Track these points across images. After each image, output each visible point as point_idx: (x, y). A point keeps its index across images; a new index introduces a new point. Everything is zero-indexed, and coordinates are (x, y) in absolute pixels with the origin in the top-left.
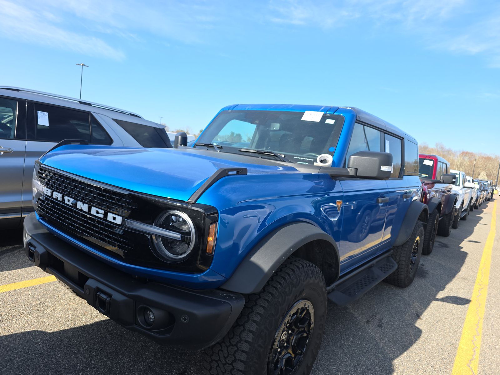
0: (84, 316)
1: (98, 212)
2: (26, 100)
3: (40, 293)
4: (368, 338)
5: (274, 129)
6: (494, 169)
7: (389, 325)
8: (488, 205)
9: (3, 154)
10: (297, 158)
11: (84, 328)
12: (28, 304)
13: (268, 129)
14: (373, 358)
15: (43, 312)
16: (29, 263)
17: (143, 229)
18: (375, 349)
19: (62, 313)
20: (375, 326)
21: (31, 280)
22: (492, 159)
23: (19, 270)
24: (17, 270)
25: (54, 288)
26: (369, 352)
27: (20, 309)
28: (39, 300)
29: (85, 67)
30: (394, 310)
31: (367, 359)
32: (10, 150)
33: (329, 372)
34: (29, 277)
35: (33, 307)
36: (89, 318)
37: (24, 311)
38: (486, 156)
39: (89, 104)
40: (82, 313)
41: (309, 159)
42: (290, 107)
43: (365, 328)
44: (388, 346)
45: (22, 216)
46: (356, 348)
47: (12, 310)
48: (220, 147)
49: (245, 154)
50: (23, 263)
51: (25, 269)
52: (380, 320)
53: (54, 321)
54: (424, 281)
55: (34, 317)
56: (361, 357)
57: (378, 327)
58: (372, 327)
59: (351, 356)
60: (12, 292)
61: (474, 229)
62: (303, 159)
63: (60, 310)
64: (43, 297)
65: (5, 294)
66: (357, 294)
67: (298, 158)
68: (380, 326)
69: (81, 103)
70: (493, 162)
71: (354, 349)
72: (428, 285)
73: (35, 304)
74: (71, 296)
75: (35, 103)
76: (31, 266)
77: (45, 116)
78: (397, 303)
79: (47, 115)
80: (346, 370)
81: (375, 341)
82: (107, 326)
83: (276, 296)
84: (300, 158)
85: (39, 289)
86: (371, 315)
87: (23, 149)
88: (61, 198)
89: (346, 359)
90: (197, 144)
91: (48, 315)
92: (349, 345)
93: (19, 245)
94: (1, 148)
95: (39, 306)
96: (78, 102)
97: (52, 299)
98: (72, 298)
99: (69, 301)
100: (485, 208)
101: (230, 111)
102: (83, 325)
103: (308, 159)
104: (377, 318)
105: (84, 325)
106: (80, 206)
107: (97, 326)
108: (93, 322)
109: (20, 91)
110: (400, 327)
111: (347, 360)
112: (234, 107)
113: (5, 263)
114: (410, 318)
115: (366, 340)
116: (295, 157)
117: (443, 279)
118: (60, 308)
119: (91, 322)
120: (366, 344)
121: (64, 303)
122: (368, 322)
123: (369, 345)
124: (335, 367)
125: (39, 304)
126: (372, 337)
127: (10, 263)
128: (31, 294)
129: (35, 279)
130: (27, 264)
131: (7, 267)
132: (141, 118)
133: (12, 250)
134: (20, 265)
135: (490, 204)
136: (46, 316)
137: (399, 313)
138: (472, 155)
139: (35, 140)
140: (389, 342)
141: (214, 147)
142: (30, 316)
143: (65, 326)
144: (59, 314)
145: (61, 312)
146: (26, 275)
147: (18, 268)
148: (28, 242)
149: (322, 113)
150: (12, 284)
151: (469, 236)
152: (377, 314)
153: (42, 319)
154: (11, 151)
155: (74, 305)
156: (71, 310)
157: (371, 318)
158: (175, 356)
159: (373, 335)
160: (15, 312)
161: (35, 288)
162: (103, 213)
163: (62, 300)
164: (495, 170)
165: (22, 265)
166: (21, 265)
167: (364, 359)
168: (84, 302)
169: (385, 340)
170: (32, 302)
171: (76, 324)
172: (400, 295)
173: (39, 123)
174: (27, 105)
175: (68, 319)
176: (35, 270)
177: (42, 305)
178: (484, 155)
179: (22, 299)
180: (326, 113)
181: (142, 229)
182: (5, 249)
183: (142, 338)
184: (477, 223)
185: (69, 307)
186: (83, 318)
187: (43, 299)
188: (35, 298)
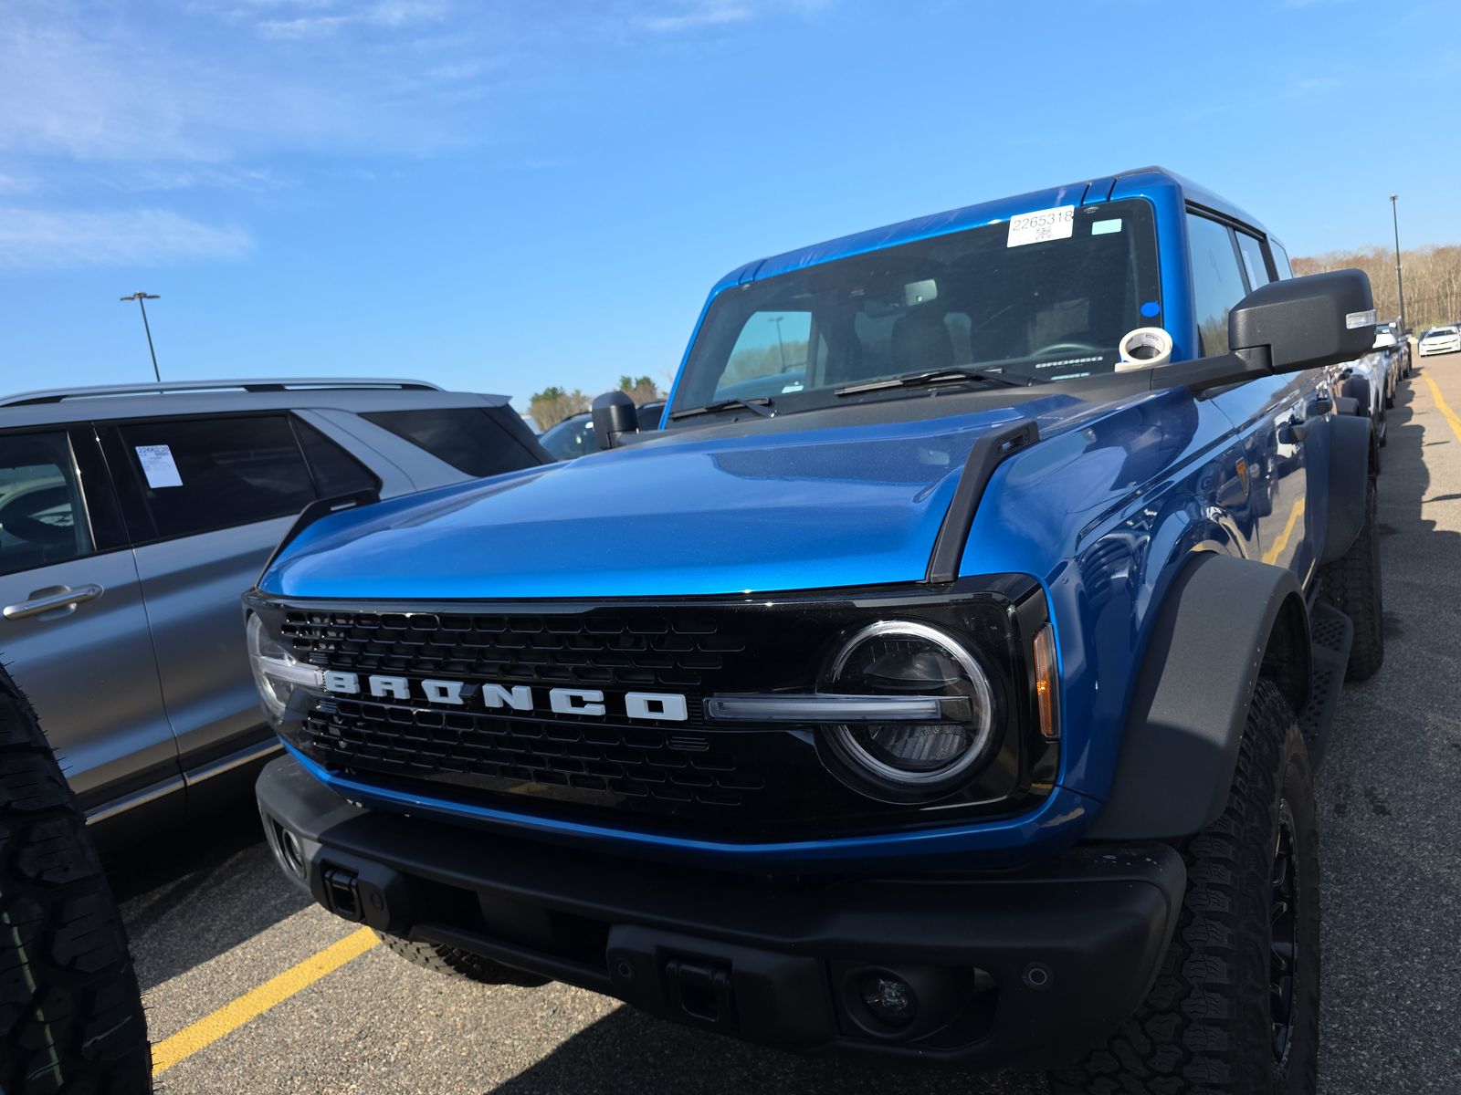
0: (516, 1037)
1: (577, 702)
2: (90, 421)
3: (340, 1002)
4: (1376, 857)
5: (920, 299)
6: (1381, 289)
7: (1403, 800)
8: (1411, 388)
9: (77, 608)
10: (1044, 365)
11: (536, 1074)
12: (324, 1050)
13: (897, 305)
14: (1433, 913)
15: (384, 1061)
16: (255, 918)
17: (778, 714)
18: (1417, 883)
19: (444, 1047)
20: (1367, 816)
21: (290, 971)
22: (1368, 260)
23: (238, 950)
24: (231, 950)
25: (375, 976)
26: (1409, 899)
27: (310, 1072)
28: (350, 1025)
29: (150, 300)
30: (1385, 752)
31: (1418, 922)
32: (94, 590)
33: (1338, 994)
34: (278, 963)
35: (347, 1053)
36: (534, 1037)
37: (325, 1073)
38: (1351, 258)
39: (277, 388)
40: (504, 1027)
41: (1089, 360)
42: (952, 219)
43: (1347, 831)
44: (1447, 864)
45: (189, 784)
46: (1363, 900)
47: (289, 1083)
48: (767, 402)
49: (861, 400)
50: (237, 926)
51: (253, 940)
52: (1369, 794)
53: (435, 1078)
54: (1404, 647)
55: (368, 1086)
56: (1396, 920)
57: (1378, 814)
58: (1362, 820)
59: (1365, 927)
60: (254, 1026)
61: (1423, 464)
62: (1066, 362)
63: (431, 1038)
64: (359, 1014)
65: (235, 1036)
66: (1317, 735)
67: (1049, 365)
68: (1381, 810)
69: (253, 388)
70: (1372, 268)
71: (1359, 904)
72: (1424, 653)
73: (345, 1042)
74: (439, 984)
75: (120, 426)
76: (266, 928)
77: (163, 457)
78: (1378, 730)
79: (168, 454)
80: (1381, 974)
81: (1400, 861)
82: (602, 1046)
83: (1243, 813)
84: (1055, 364)
85: (331, 991)
86: (1332, 785)
87: (132, 578)
88: (408, 691)
89: (1359, 939)
90: (676, 415)
91: (405, 1067)
92: (1337, 896)
93: (192, 875)
94: (65, 592)
95: (360, 1045)
96: (243, 389)
97: (388, 1011)
98: (445, 990)
99: (442, 1003)
100: (1411, 400)
101: (747, 286)
102: (527, 1066)
103: (1083, 360)
104: (1354, 789)
105: (532, 1064)
106: (497, 698)
107: (571, 1056)
108: (555, 1047)
109: (64, 399)
110: (1439, 798)
111: (1364, 943)
112: (754, 270)
113: (182, 940)
114: (1445, 763)
115: (1372, 865)
116: (1038, 366)
117: (1451, 623)
118: (428, 1033)
119: (548, 1049)
120: (1383, 879)
121: (432, 1013)
122: (1340, 810)
123: (1391, 878)
124: (1345, 974)
125: (360, 1039)
126: (1385, 853)
127: (197, 937)
128: (316, 1016)
129: (301, 965)
130: (251, 924)
131: (194, 952)
132: (435, 389)
133: (180, 894)
134: (229, 932)
135: (1415, 384)
136: (401, 1071)
137: (1406, 759)
138: (1312, 265)
139: (156, 539)
140: (1441, 852)
141: (746, 407)
142: (352, 1087)
143: (478, 1084)
144: (437, 1052)
145: (439, 1044)
146: (265, 958)
147: (231, 945)
148: (319, 862)
149: (1071, 209)
150: (239, 1000)
151: (1424, 485)
152: (1347, 777)
153: (394, 1085)
154: (99, 593)
155: (464, 1010)
156: (466, 1029)
157: (1342, 795)
158: (862, 1082)
159: (1382, 842)
160: (299, 1088)
161: (316, 993)
162: (602, 699)
163: (420, 1006)
164: (1383, 291)
165: (237, 930)
166: (232, 931)
167: (1408, 924)
168: (489, 993)
169: (1424, 848)
170: (332, 1038)
171: (507, 1067)
172: (1371, 704)
173: (153, 484)
174: (98, 439)
175: (474, 1062)
176: (285, 935)
177: (369, 1039)
178: (1342, 256)
179: (297, 1037)
180: (1082, 204)
181: (773, 714)
182: (157, 897)
183: (729, 1055)
184: (1421, 446)
185: (455, 1021)
186: (516, 1043)
187: (360, 1019)
188: (335, 1023)
